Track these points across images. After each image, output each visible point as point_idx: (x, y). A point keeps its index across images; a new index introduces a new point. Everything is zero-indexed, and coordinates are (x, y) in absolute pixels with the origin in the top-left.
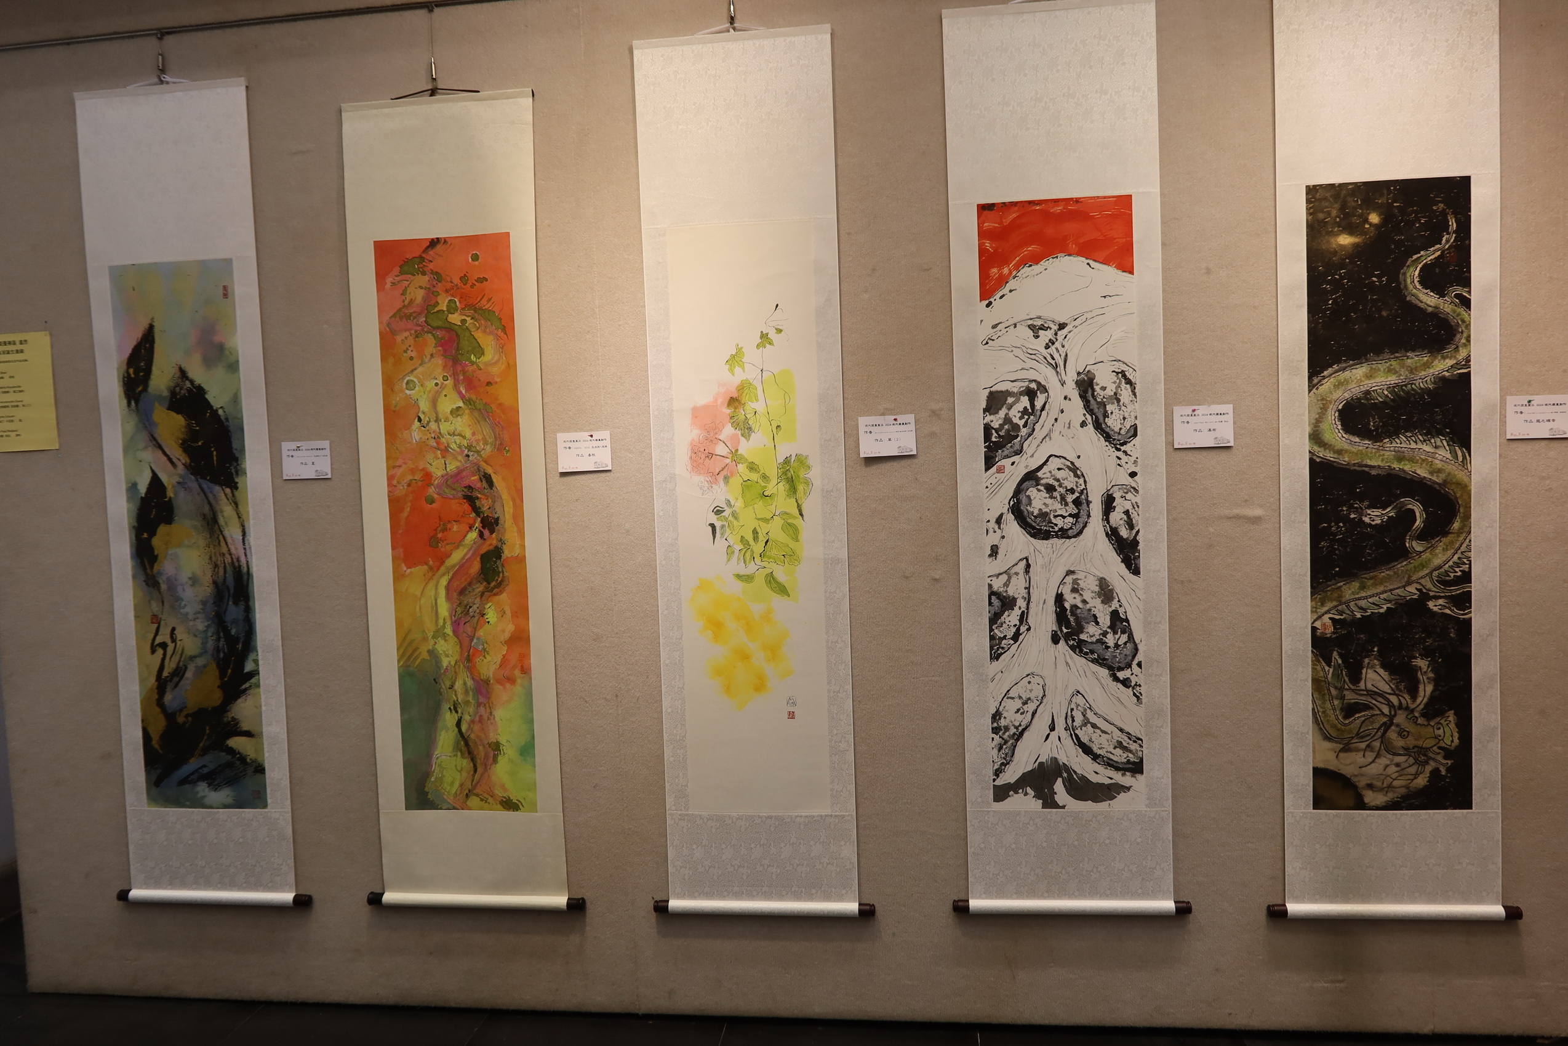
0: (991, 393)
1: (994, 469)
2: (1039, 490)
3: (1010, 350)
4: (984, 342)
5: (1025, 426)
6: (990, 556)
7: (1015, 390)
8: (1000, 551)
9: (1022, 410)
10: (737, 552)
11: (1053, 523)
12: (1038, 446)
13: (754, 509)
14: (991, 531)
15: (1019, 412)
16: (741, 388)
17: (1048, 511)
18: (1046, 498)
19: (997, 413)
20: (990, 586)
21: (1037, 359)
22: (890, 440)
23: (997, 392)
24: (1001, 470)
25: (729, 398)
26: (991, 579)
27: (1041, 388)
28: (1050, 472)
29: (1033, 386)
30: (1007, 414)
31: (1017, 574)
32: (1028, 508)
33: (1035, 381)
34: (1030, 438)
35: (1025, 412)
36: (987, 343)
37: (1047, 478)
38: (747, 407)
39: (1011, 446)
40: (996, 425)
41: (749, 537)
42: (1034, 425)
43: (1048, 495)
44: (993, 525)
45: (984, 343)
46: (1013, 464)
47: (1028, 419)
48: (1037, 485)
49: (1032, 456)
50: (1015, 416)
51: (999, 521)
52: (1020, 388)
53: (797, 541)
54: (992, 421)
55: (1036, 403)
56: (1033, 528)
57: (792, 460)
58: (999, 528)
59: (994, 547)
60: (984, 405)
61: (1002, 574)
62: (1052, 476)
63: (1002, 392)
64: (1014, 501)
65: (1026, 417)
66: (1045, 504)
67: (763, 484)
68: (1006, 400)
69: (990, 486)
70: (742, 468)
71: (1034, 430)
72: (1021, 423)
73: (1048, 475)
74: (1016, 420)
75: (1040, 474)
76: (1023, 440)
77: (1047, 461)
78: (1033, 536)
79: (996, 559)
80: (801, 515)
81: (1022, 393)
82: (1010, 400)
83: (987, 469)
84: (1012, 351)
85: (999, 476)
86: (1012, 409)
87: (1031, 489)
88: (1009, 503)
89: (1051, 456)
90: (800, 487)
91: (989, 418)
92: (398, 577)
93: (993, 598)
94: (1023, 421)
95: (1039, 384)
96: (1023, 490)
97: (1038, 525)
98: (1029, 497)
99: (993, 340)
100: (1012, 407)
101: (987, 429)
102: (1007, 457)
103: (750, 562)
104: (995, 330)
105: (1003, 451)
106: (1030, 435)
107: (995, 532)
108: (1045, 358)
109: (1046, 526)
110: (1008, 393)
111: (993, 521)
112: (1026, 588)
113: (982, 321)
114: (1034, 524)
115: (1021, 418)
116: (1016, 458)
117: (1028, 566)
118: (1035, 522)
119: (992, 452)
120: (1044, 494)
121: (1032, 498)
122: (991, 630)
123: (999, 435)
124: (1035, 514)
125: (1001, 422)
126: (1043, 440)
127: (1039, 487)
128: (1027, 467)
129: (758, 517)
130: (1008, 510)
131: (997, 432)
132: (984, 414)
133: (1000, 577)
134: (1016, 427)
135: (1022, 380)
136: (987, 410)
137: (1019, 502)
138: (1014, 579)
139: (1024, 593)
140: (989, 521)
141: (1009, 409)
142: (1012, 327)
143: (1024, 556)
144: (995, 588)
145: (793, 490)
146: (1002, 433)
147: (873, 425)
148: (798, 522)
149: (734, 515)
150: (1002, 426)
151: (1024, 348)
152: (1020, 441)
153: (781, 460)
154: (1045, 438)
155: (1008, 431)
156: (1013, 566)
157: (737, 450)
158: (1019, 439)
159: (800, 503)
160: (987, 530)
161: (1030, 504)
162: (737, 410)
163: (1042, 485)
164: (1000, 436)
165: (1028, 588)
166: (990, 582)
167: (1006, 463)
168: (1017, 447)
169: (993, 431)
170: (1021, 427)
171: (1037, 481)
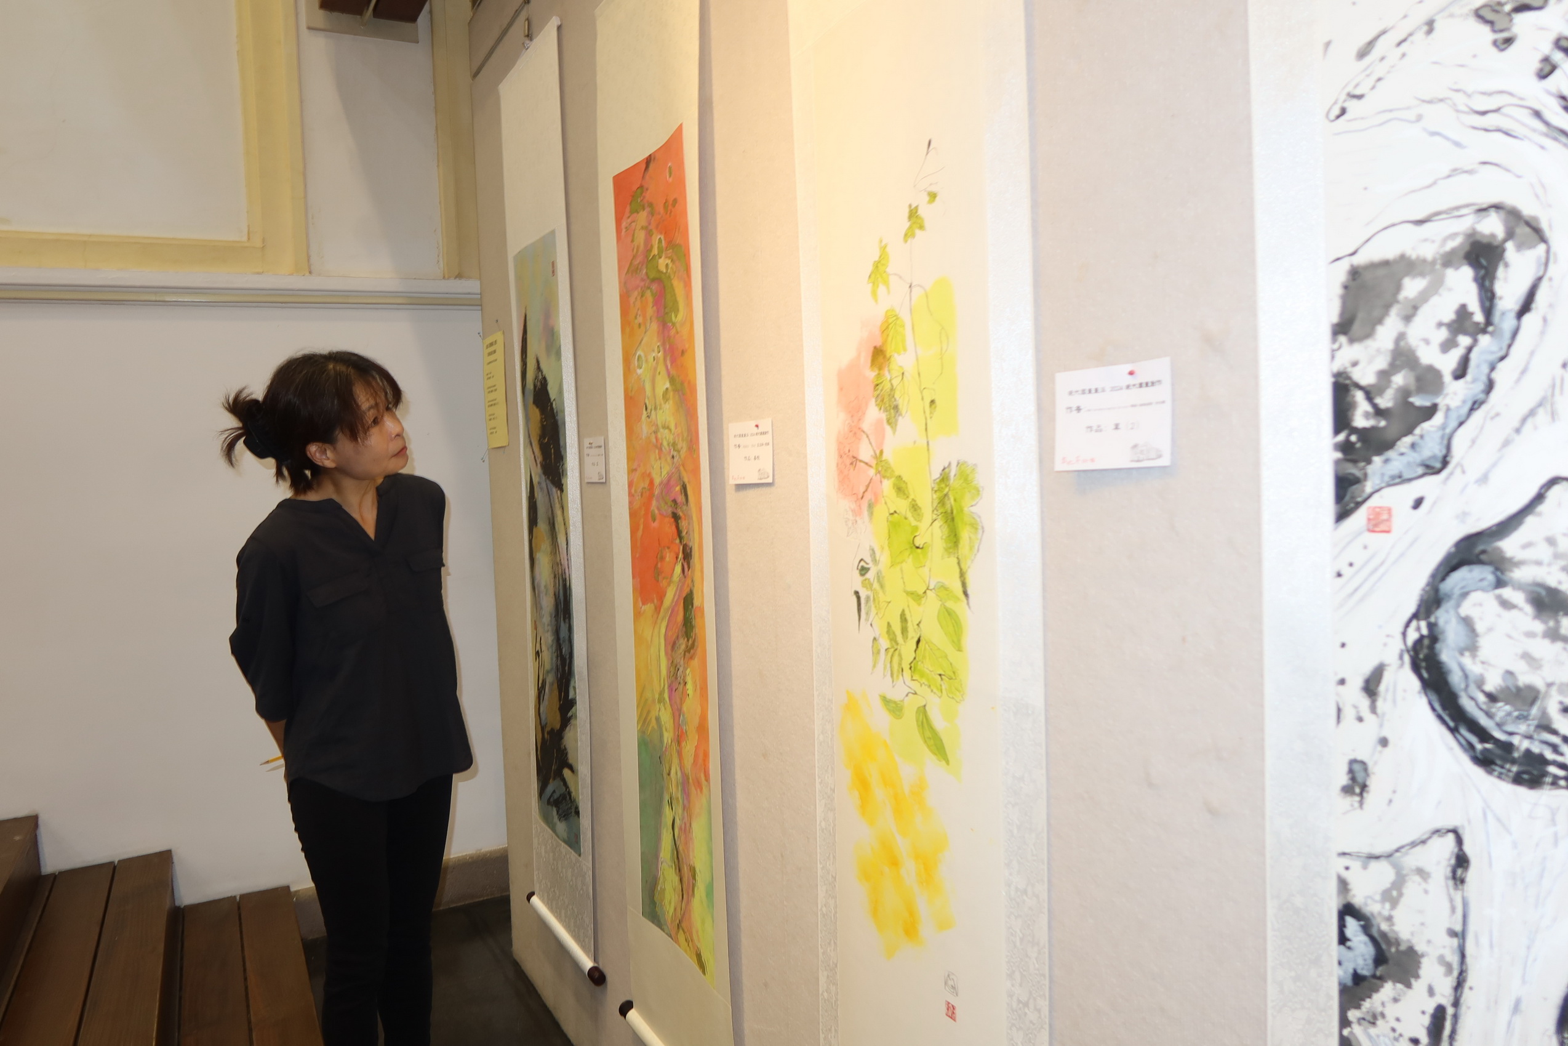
0: (1355, 273)
1: (1359, 518)
2: (1506, 604)
3: (1411, 115)
4: (1336, 111)
5: (1460, 373)
6: (1347, 790)
7: (1428, 252)
8: (1373, 783)
9: (1449, 316)
10: (883, 652)
11: (1554, 732)
12: (1507, 443)
13: (902, 570)
14: (1349, 714)
15: (1440, 325)
16: (889, 324)
17: (1540, 684)
18: (1530, 635)
19: (1369, 334)
20: (1343, 885)
21: (1505, 124)
22: (1117, 427)
23: (1373, 266)
24: (1379, 524)
25: (872, 349)
26: (1346, 861)
27: (1523, 230)
28: (1551, 541)
29: (1493, 227)
30: (1401, 337)
31: (1421, 872)
32: (1467, 660)
33: (1497, 207)
34: (1478, 415)
35: (1461, 322)
36: (1343, 111)
37: (1539, 563)
38: (893, 366)
39: (1413, 446)
40: (1365, 376)
41: (897, 628)
42: (1493, 368)
43: (1539, 627)
44: (1353, 694)
45: (1332, 116)
46: (1418, 503)
47: (1470, 349)
48: (1500, 583)
49: (1484, 479)
50: (1427, 342)
51: (1371, 687)
52: (1445, 240)
53: (960, 650)
54: (1355, 364)
55: (1499, 288)
56: (1483, 735)
57: (952, 474)
58: (1373, 709)
59: (1356, 767)
60: (1332, 313)
61: (1377, 857)
62: (1557, 556)
63: (1386, 263)
64: (1418, 629)
65: (1464, 341)
66: (1526, 656)
67: (914, 523)
68: (1398, 288)
69: (1347, 571)
70: (887, 486)
71: (1490, 386)
72: (1447, 363)
73: (1543, 552)
74: (1429, 355)
75: (1509, 546)
76: (1453, 424)
77: (1539, 498)
78: (1485, 761)
79: (1361, 803)
80: (966, 594)
81: (1448, 260)
82: (1412, 287)
83: (1342, 515)
84: (1419, 118)
85: (1376, 540)
86: (1418, 319)
87: (1475, 597)
88: (1404, 634)
89: (1554, 481)
90: (965, 534)
91: (1348, 352)
92: (638, 615)
93: (1350, 922)
94: (1455, 355)
95: (1513, 216)
96: (1448, 596)
97: (1499, 725)
98: (1468, 622)
99: (1359, 97)
100: (1415, 308)
101: (1342, 388)
102: (1400, 479)
103: (898, 676)
104: (1368, 60)
105: (1387, 461)
106: (1475, 405)
107: (1360, 719)
108: (1537, 114)
109: (1529, 737)
110: (1405, 266)
111: (1356, 683)
112: (1453, 933)
113: (1328, 44)
114: (1484, 721)
115: (1447, 346)
116: (1427, 486)
117: (1462, 861)
118: (1489, 715)
119: (1354, 461)
120: (1525, 618)
121: (1480, 627)
122: (1344, 1022)
123: (1375, 406)
124: (1489, 687)
125: (1382, 363)
126: (1524, 420)
127: (1507, 593)
128: (1463, 516)
129: (909, 589)
130: (1401, 657)
131: (1369, 397)
132: (1334, 340)
133: (1374, 865)
134: (1429, 379)
135: (1452, 212)
136: (1343, 328)
137: (1433, 637)
138: (1413, 888)
139: (1447, 947)
140: (1342, 682)
141: (1408, 318)
142: (1420, 36)
143: (1450, 825)
144: (1358, 899)
145: (954, 539)
146: (1385, 401)
147: (1083, 392)
148: (959, 607)
149: (879, 577)
150: (1385, 375)
151: (1460, 100)
152: (1443, 427)
153: (936, 474)
154: (1532, 413)
155: (1404, 394)
156: (1413, 844)
157: (881, 452)
158: (1438, 418)
159: (964, 570)
160: (1339, 710)
161: (1472, 648)
162: (881, 372)
163: (1519, 586)
164: (1379, 412)
165: (1459, 935)
166: (1345, 874)
167: (1397, 498)
168: (1432, 448)
169: (1359, 396)
170: (1447, 378)
171: (1500, 568)
